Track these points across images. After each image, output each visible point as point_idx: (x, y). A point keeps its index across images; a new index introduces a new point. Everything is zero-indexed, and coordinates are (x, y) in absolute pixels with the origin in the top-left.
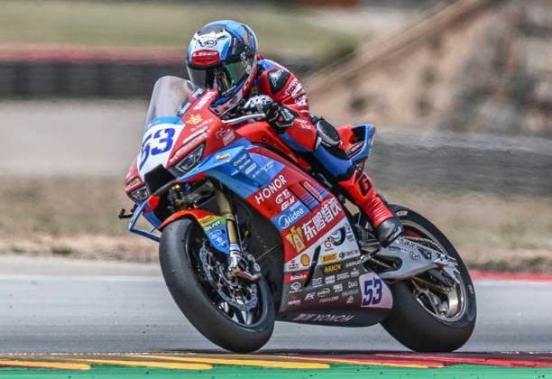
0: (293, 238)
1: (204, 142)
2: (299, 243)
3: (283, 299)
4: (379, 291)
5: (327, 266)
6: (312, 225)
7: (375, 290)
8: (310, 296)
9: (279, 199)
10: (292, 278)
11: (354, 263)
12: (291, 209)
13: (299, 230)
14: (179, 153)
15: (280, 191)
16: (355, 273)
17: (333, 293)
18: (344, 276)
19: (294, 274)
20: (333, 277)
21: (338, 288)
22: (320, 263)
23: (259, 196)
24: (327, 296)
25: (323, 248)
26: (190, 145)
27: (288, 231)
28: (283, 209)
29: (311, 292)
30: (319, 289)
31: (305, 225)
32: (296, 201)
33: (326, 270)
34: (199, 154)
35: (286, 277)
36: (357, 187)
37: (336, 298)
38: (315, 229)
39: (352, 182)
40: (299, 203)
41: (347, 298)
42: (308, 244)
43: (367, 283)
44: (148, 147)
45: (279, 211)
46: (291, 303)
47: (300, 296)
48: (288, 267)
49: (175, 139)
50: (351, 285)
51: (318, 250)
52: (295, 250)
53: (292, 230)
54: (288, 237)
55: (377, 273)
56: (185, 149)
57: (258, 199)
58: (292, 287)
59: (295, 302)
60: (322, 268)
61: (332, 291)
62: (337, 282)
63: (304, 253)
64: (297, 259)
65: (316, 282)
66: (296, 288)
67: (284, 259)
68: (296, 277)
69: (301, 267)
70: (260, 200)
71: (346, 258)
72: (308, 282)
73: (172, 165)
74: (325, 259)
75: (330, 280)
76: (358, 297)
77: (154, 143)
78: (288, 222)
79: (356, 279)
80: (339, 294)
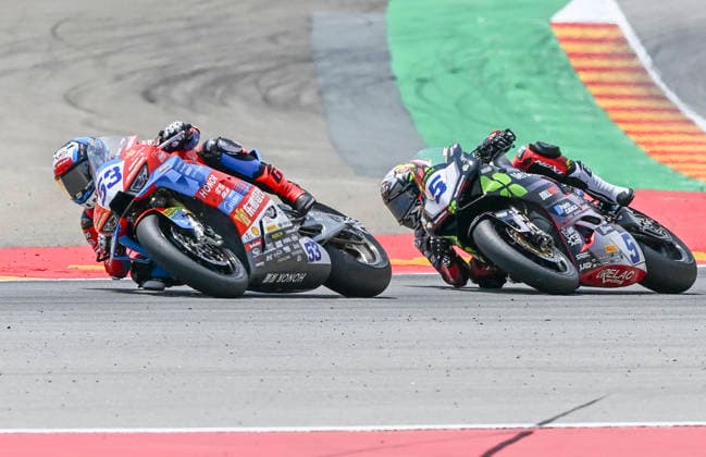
0: (239, 217)
1: (145, 163)
2: (245, 220)
4: (317, 250)
5: (273, 233)
6: (249, 205)
7: (314, 250)
8: (269, 258)
9: (218, 191)
10: (251, 247)
11: (291, 231)
12: (230, 196)
13: (241, 210)
14: (129, 178)
15: (216, 185)
16: (295, 238)
17: (285, 254)
18: (287, 240)
19: (251, 243)
20: (280, 242)
21: (287, 249)
22: (266, 232)
23: (202, 192)
24: (282, 256)
25: (264, 221)
26: (135, 170)
27: (234, 212)
28: (224, 197)
29: (269, 254)
30: (274, 252)
31: (245, 207)
32: (230, 190)
33: (273, 237)
34: (145, 173)
35: (246, 247)
36: (271, 177)
37: (288, 257)
39: (265, 175)
40: (233, 192)
41: (296, 256)
42: (252, 220)
43: (307, 245)
44: (103, 186)
45: (222, 200)
46: (258, 265)
47: (262, 258)
48: (244, 239)
49: (121, 171)
50: (296, 247)
51: (261, 223)
52: (244, 225)
53: (237, 211)
54: (236, 217)
55: (311, 237)
56: (133, 173)
57: (202, 194)
58: (254, 253)
59: (260, 264)
60: (270, 235)
61: (284, 252)
62: (284, 245)
63: (252, 226)
64: (249, 231)
65: (270, 247)
66: (257, 253)
67: (239, 235)
68: (254, 245)
69: (254, 237)
70: (205, 195)
71: (284, 226)
72: (263, 247)
73: (128, 188)
74: (269, 229)
75: (279, 244)
76: (303, 255)
77: (106, 182)
78: (231, 206)
79: (297, 242)
80: (290, 254)
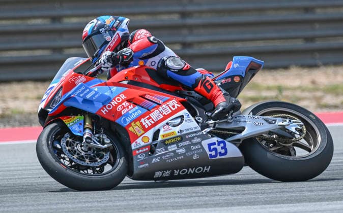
1: (62, 87)
2: (138, 131)
3: (135, 165)
4: (224, 148)
5: (168, 140)
6: (150, 118)
7: (219, 148)
9: (119, 108)
10: (137, 152)
11: (194, 135)
12: (130, 112)
13: (138, 123)
15: (120, 103)
17: (177, 155)
18: (185, 144)
19: (138, 149)
20: (175, 145)
21: (181, 151)
22: (161, 139)
23: (103, 110)
24: (172, 157)
25: (162, 130)
27: (130, 125)
28: (123, 113)
29: (156, 157)
31: (143, 119)
32: (134, 107)
33: (167, 142)
34: (60, 95)
35: (133, 152)
36: (203, 89)
37: (181, 157)
38: (153, 120)
40: (137, 107)
41: (192, 156)
42: (146, 130)
43: (210, 145)
45: (120, 115)
46: (141, 167)
47: (147, 161)
48: (133, 146)
51: (157, 131)
52: (137, 135)
53: (133, 124)
54: (131, 129)
56: (53, 94)
57: (103, 112)
58: (139, 157)
59: (143, 166)
62: (179, 148)
63: (144, 135)
64: (139, 140)
65: (160, 151)
66: (142, 157)
67: (130, 142)
68: (141, 151)
69: (142, 144)
70: (106, 112)
71: (185, 133)
72: (151, 152)
73: (46, 106)
74: (165, 136)
75: (173, 147)
76: (203, 154)
78: (129, 120)
79: (199, 143)
80: (184, 154)
